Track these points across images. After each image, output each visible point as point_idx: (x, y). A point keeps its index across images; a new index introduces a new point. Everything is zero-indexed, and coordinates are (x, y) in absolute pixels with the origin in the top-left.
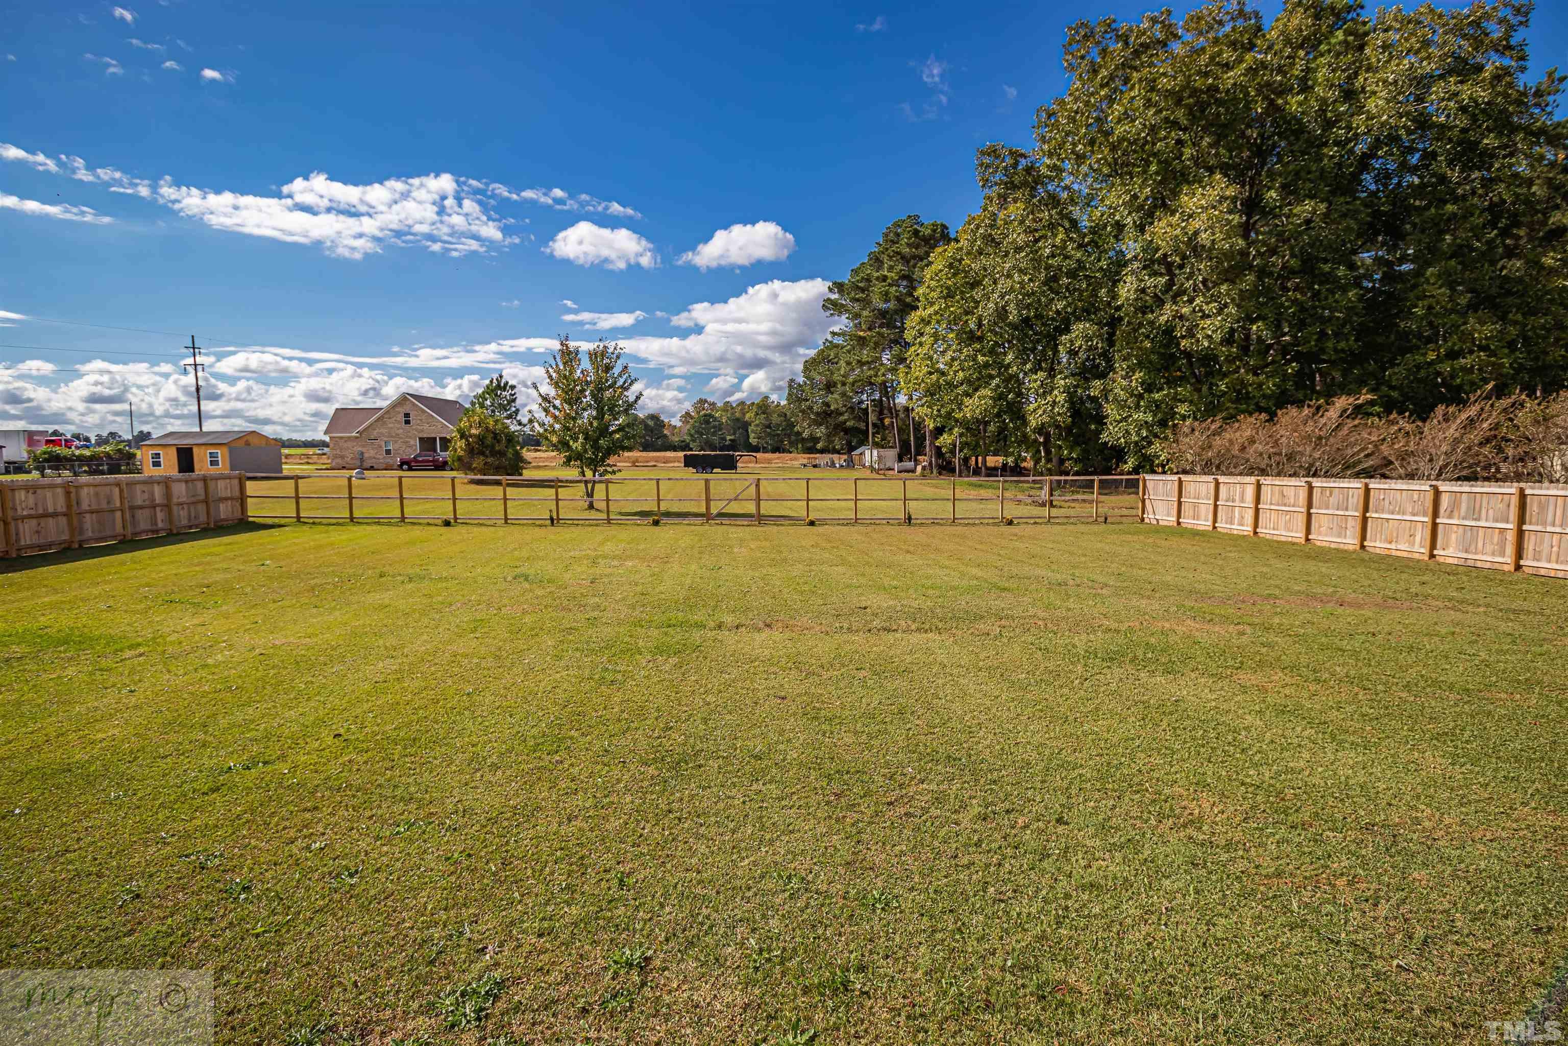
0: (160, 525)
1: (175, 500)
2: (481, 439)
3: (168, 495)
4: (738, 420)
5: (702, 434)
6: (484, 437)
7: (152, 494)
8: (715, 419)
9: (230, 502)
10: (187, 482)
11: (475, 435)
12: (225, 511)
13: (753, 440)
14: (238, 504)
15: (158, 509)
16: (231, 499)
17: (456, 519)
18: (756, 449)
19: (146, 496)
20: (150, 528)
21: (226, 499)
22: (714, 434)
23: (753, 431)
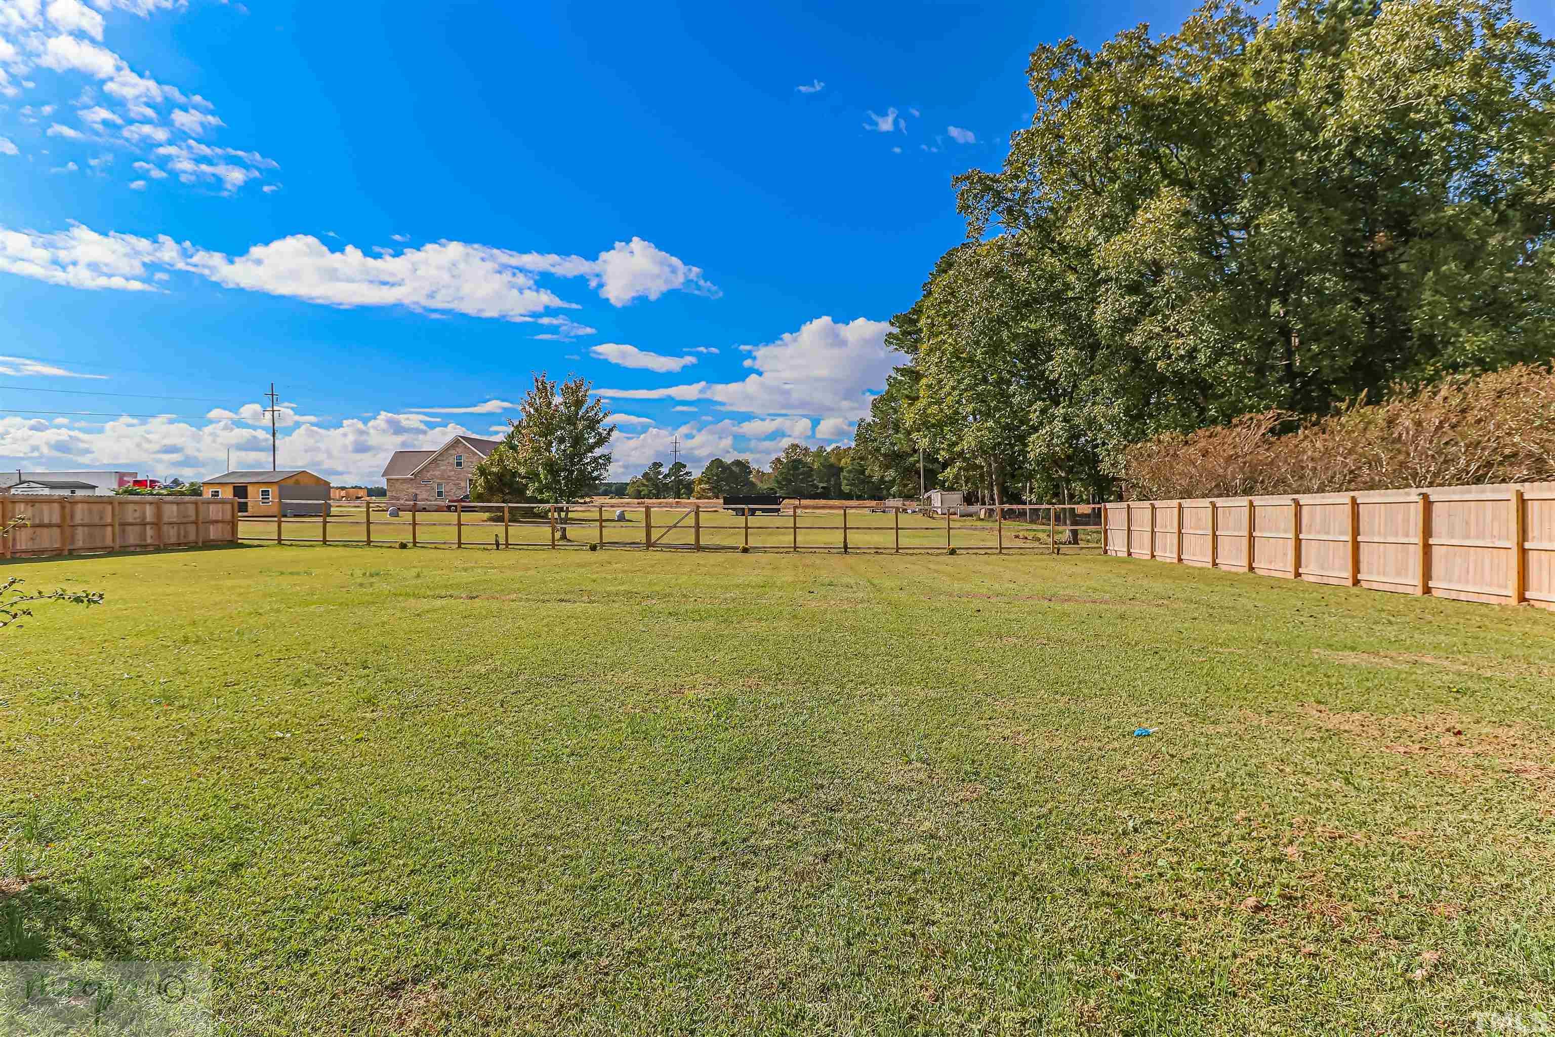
0: (149, 541)
1: (166, 519)
2: (500, 477)
3: (159, 514)
4: (832, 466)
5: (790, 481)
6: (502, 475)
7: (144, 513)
8: (805, 465)
9: (220, 525)
10: (178, 504)
11: (494, 473)
12: (214, 533)
13: (846, 488)
14: (229, 527)
15: (148, 527)
16: (222, 522)
17: (415, 543)
18: (848, 497)
19: (137, 515)
20: (138, 542)
21: (217, 522)
22: (802, 481)
23: (845, 478)
